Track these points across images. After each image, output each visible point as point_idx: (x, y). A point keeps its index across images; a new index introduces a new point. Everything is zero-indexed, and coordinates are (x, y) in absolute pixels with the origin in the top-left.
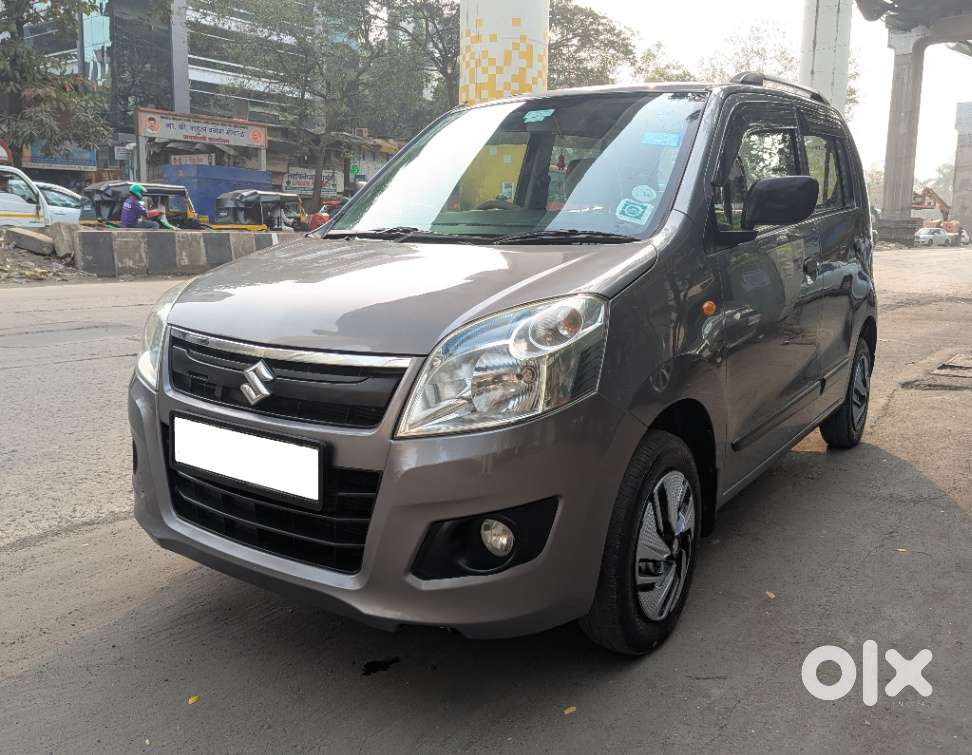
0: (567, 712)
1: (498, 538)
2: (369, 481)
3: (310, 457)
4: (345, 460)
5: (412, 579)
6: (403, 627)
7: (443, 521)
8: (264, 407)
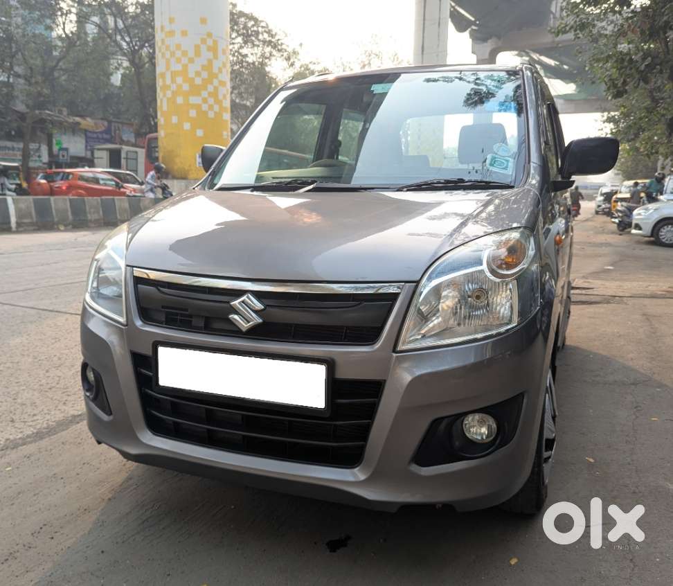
1: (478, 429)
2: (374, 389)
4: (343, 373)
5: (415, 468)
6: (406, 508)
7: (443, 418)
8: (255, 333)
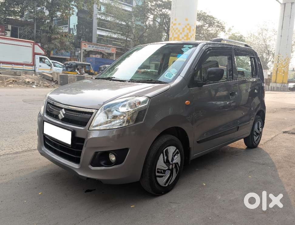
0: (131, 207)
1: (113, 158)
3: (69, 134)
4: (78, 135)
5: (90, 167)
6: (88, 178)
7: (98, 152)
8: (63, 120)
